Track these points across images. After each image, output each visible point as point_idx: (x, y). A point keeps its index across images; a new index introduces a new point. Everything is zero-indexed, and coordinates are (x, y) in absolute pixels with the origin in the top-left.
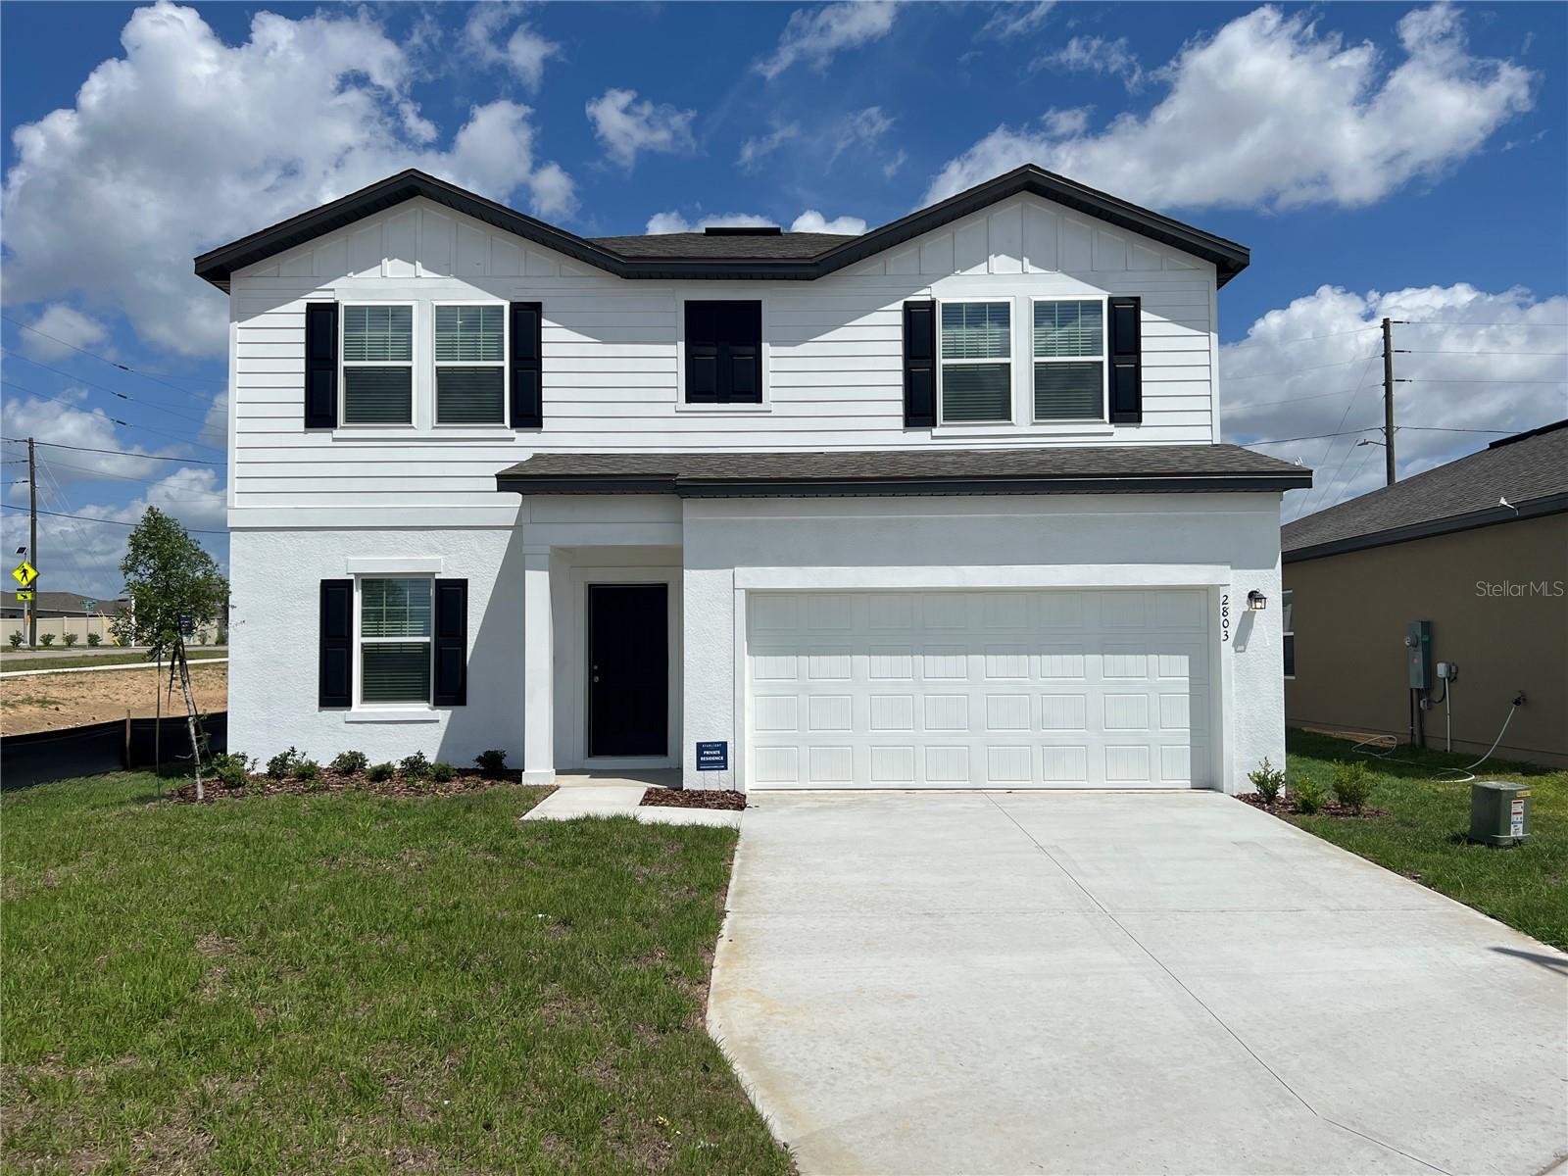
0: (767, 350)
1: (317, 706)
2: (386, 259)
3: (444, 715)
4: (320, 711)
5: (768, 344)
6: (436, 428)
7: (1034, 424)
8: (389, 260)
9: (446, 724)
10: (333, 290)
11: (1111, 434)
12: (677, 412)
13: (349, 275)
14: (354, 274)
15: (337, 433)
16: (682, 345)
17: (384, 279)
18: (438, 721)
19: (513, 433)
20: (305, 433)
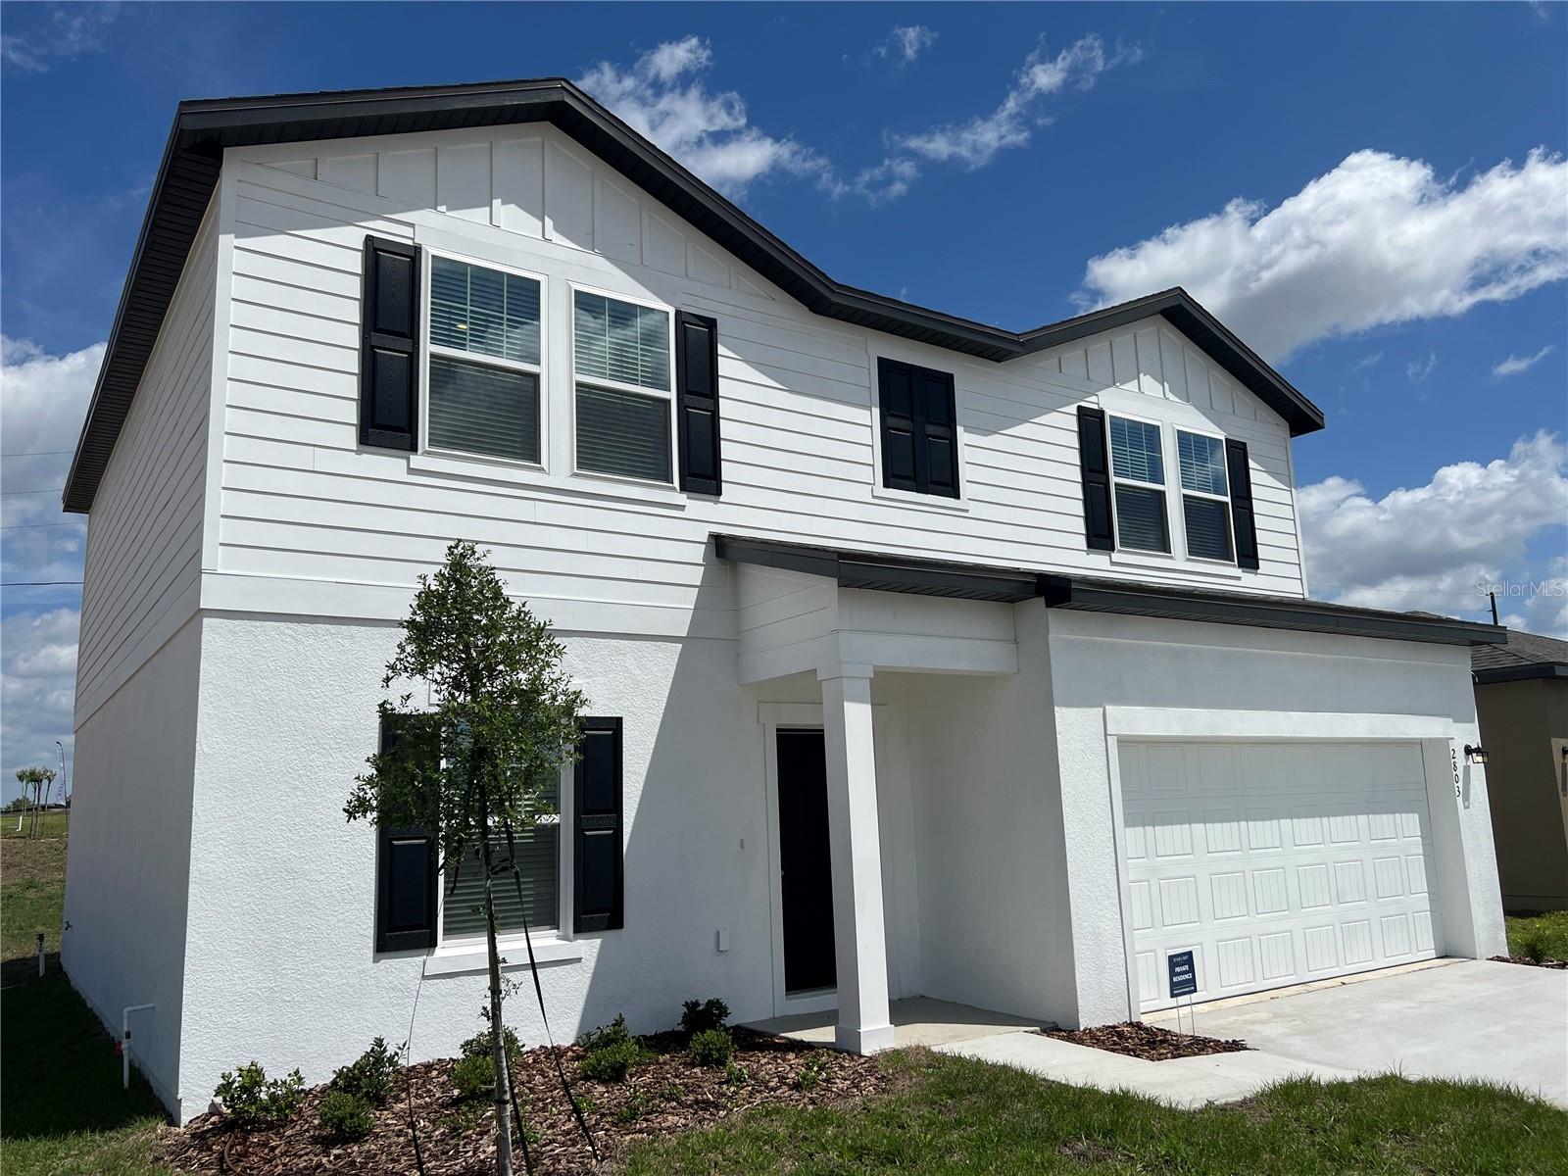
0: (963, 436)
1: (370, 952)
2: (500, 200)
3: (588, 948)
4: (376, 961)
5: (962, 429)
6: (577, 475)
7: (1188, 560)
8: (503, 204)
9: (592, 964)
10: (412, 225)
11: (1239, 578)
12: (874, 497)
13: (439, 208)
14: (448, 210)
15: (417, 461)
16: (876, 411)
17: (494, 230)
18: (579, 960)
19: (681, 498)
20: (358, 452)
